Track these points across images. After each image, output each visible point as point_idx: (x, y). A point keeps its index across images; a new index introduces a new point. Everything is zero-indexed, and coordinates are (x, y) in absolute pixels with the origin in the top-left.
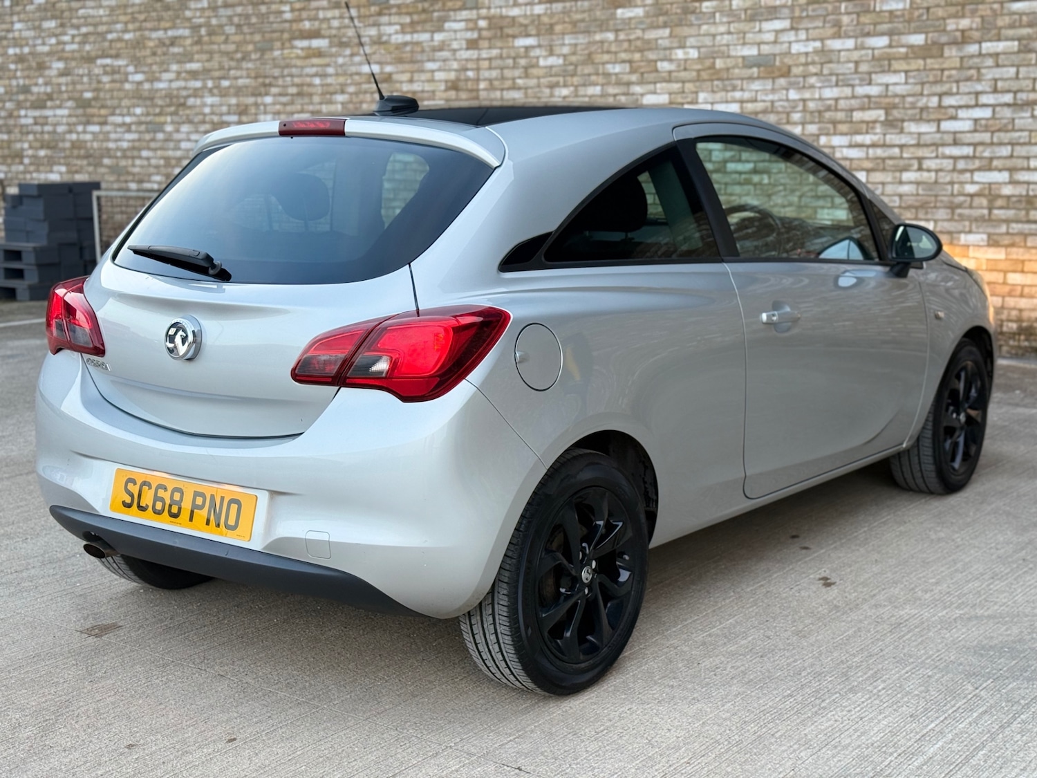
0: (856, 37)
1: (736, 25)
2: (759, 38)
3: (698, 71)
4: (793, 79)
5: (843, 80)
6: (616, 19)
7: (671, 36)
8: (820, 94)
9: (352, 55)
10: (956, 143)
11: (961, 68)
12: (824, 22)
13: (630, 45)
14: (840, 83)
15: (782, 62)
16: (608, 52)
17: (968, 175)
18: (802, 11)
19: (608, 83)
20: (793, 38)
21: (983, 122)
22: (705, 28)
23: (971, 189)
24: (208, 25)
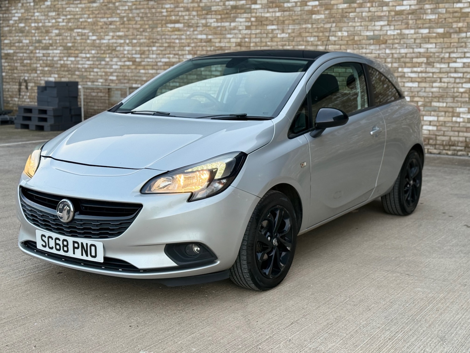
0: (415, 29)
1: (364, 23)
2: (374, 28)
3: (347, 41)
4: (388, 45)
5: (409, 46)
6: (312, 19)
7: (336, 26)
8: (399, 51)
9: (194, 31)
11: (459, 42)
12: (402, 22)
13: (318, 30)
14: (408, 47)
15: (383, 38)
16: (308, 32)
17: (460, 85)
18: (393, 18)
19: (308, 45)
20: (388, 29)
22: (350, 24)
23: (461, 90)
24: (127, 17)
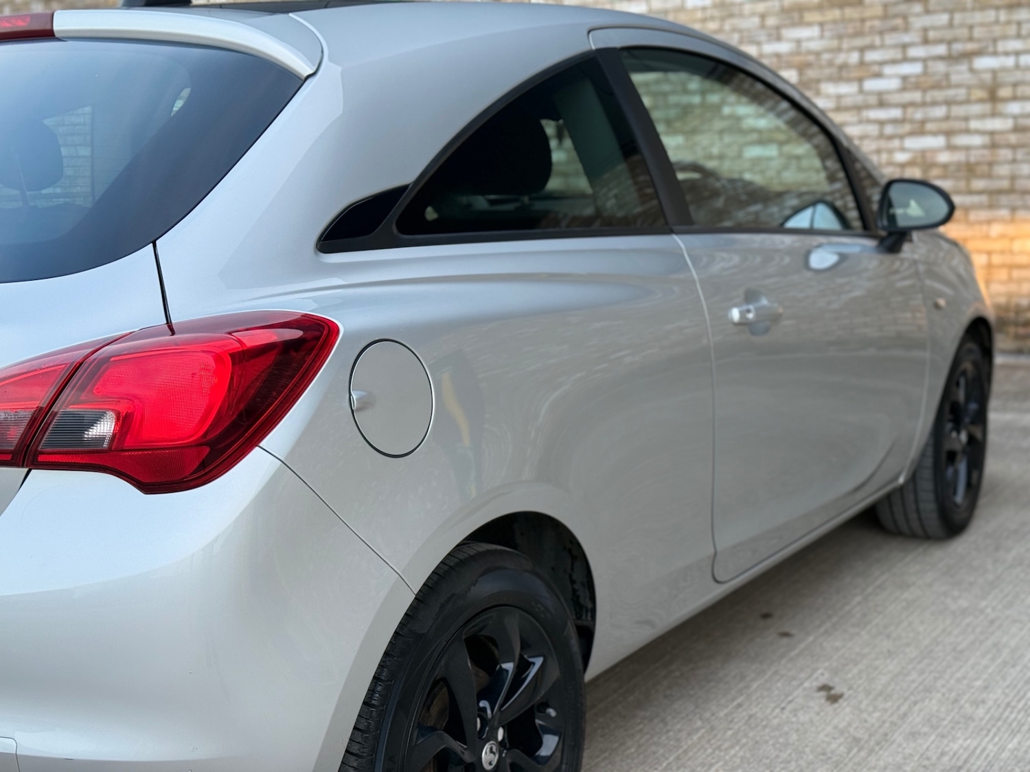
10: (882, 104)
21: (913, 80)
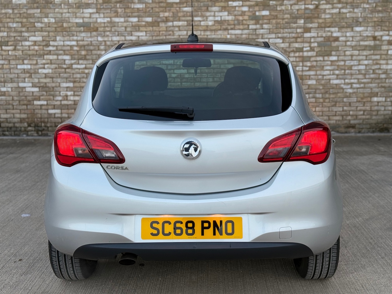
0: (124, 17)
1: (72, 10)
2: (82, 15)
3: (56, 28)
4: (99, 33)
5: (120, 34)
6: (12, 4)
7: (41, 12)
8: (111, 39)
11: (166, 31)
12: (111, 11)
13: (20, 15)
14: (120, 35)
15: (93, 25)
16: (9, 18)
17: (172, 71)
18: (101, 6)
19: (11, 31)
20: (98, 16)
22: (57, 10)
23: (174, 75)
